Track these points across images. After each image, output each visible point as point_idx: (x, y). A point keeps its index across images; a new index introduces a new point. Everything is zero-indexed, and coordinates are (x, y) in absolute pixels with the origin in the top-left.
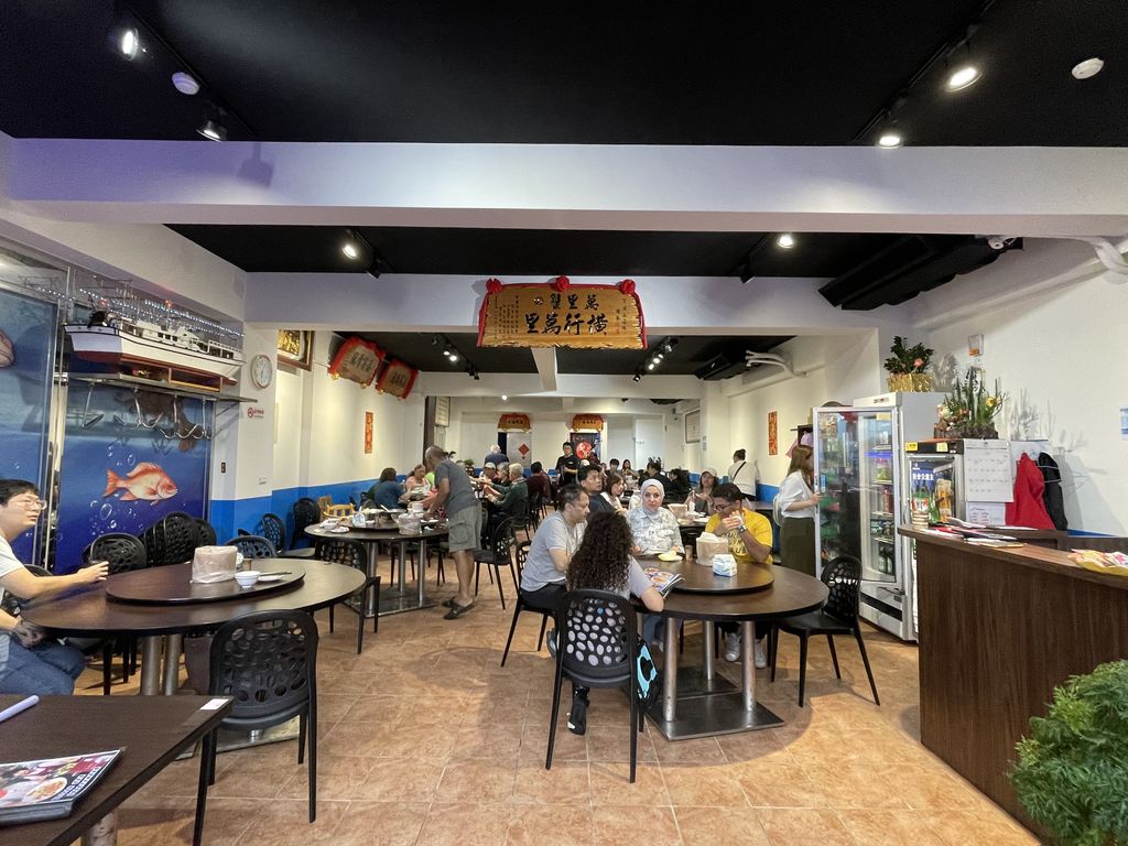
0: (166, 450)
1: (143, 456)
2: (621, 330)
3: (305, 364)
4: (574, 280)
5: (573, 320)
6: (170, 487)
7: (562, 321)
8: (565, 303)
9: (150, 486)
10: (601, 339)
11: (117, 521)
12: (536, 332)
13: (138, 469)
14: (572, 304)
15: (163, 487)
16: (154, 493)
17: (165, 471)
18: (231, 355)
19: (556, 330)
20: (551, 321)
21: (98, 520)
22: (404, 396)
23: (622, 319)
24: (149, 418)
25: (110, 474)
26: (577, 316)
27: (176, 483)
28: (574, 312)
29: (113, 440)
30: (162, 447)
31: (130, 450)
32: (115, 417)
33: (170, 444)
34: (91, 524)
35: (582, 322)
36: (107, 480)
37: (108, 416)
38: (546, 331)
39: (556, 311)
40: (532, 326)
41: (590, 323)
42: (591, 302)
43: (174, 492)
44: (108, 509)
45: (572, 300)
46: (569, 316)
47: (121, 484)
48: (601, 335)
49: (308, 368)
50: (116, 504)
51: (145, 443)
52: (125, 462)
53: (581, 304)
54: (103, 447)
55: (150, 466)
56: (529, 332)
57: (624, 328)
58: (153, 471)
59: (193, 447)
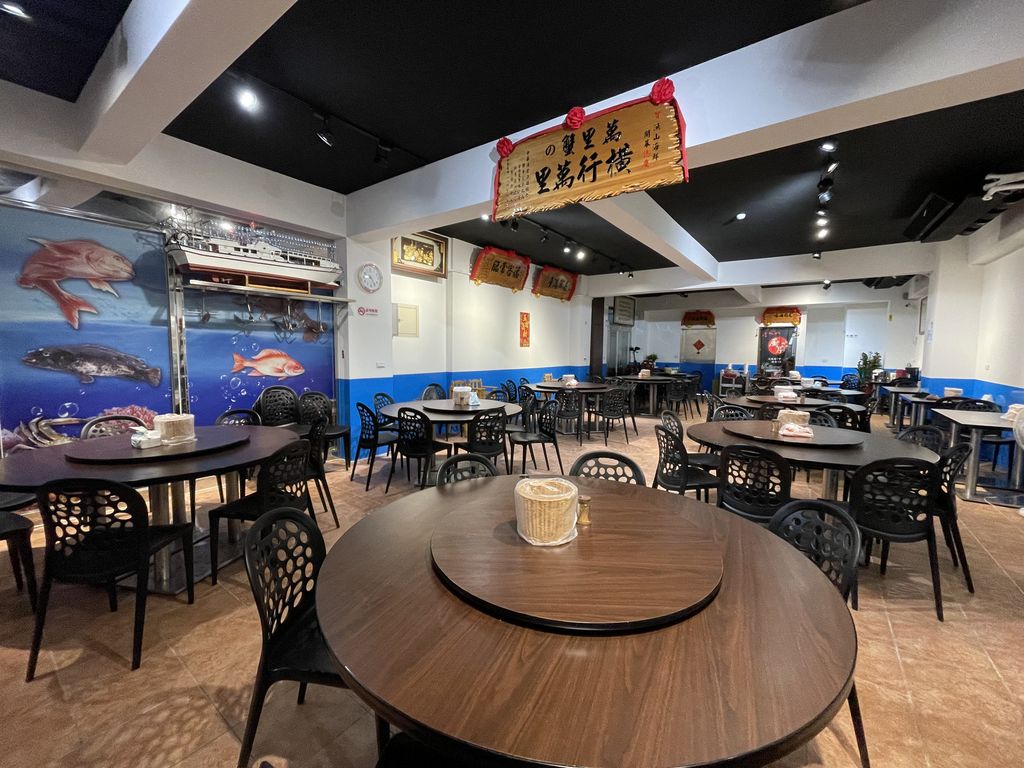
0: (289, 341)
1: (264, 345)
2: (651, 160)
3: (440, 273)
4: (589, 110)
5: (589, 163)
6: (296, 368)
7: (575, 169)
8: (580, 143)
9: (275, 366)
10: (622, 182)
11: (247, 390)
12: (548, 190)
13: (263, 353)
14: (588, 141)
15: (290, 368)
16: (281, 371)
17: (289, 355)
18: (317, 264)
19: (569, 182)
20: (563, 171)
21: (229, 389)
22: (569, 299)
23: (652, 142)
24: (270, 316)
25: (236, 357)
26: (594, 156)
27: (301, 364)
28: (589, 153)
29: (237, 332)
30: (285, 338)
31: (255, 340)
32: (235, 316)
33: (294, 336)
34: (223, 391)
35: (600, 162)
36: (233, 361)
37: (231, 315)
38: (557, 187)
39: (569, 158)
40: (542, 184)
41: (608, 162)
42: (612, 131)
43: (301, 372)
44: (238, 381)
45: (587, 138)
46: (585, 159)
47: (247, 364)
48: (624, 175)
49: (445, 277)
50: (244, 378)
51: (269, 335)
52: (250, 349)
53: (598, 139)
54: (228, 338)
55: (274, 352)
56: (540, 192)
57: (656, 156)
58: (278, 356)
59: (318, 337)
